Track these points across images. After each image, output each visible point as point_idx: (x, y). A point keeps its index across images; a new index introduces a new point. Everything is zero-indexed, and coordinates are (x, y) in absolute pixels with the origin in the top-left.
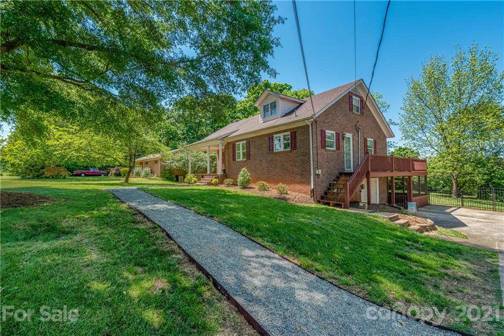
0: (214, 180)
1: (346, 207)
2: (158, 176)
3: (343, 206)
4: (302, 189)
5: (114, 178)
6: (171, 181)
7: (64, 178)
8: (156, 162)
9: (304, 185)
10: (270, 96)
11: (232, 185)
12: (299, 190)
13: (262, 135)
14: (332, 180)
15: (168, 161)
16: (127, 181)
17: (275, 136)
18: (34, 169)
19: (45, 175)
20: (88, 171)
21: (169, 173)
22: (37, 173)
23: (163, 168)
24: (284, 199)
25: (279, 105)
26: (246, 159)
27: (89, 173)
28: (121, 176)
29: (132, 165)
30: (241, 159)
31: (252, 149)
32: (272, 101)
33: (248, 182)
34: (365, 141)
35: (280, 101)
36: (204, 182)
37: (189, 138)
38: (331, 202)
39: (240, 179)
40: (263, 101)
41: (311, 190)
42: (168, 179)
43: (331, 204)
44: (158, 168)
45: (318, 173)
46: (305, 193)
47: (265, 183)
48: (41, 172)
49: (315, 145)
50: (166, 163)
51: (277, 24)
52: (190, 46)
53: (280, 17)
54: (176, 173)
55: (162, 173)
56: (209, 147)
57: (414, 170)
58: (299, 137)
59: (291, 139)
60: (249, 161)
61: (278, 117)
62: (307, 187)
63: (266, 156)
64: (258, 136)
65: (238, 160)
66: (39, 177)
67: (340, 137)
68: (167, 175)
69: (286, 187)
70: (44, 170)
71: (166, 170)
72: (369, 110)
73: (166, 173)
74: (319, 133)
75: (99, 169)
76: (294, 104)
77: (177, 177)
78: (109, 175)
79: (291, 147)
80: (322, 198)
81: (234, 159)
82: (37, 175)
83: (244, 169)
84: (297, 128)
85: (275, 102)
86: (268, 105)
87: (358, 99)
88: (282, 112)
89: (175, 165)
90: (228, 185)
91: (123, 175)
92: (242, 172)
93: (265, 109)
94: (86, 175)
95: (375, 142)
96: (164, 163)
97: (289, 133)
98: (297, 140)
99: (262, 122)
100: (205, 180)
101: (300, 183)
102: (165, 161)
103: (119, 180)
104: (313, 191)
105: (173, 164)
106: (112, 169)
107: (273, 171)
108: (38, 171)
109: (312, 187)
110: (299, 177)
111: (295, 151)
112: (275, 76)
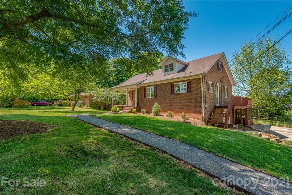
0: (133, 110)
1: (226, 128)
2: (88, 106)
3: (224, 127)
4: (196, 117)
5: (59, 107)
6: (96, 109)
7: (27, 107)
8: (86, 97)
9: (197, 114)
10: (169, 60)
11: (146, 113)
12: (194, 117)
13: (166, 83)
14: (211, 110)
15: (94, 97)
16: (73, 110)
17: (175, 84)
18: (7, 102)
19: (14, 105)
20: (39, 102)
21: (95, 105)
22: (9, 104)
23: (92, 101)
24: (187, 122)
25: (175, 65)
26: (154, 97)
27: (39, 103)
28: (62, 105)
29: (77, 100)
30: (150, 97)
31: (158, 91)
32: (171, 63)
33: (159, 111)
34: (224, 87)
35: (176, 63)
36: (126, 111)
37: (103, 83)
38: (216, 125)
39: (154, 109)
40: (164, 62)
41: (202, 117)
42: (94, 108)
43: (216, 126)
44: (88, 101)
45: (206, 107)
46: (198, 119)
47: (172, 112)
48: (11, 103)
49: (204, 90)
50: (94, 98)
51: (192, 16)
52: (126, 28)
53: (195, 13)
54: (100, 104)
55: (90, 104)
56: (128, 89)
57: (248, 105)
58: (193, 85)
59: (187, 86)
60: (156, 99)
61: (175, 73)
62: (200, 115)
63: (169, 96)
64: (163, 84)
65: (148, 98)
66: (10, 106)
67: (214, 85)
68: (94, 106)
69: (187, 115)
70: (13, 102)
71: (93, 102)
72: (225, 70)
73: (93, 105)
74: (206, 83)
75: (46, 101)
76: (183, 65)
77: (100, 107)
78: (53, 105)
79: (188, 91)
80: (208, 122)
81: (145, 97)
82: (9, 105)
83: (156, 103)
84: (191, 79)
85: (173, 64)
86: (168, 65)
87: (221, 63)
88: (177, 70)
89: (100, 99)
90: (144, 113)
91: (64, 105)
92: (155, 106)
93: (166, 67)
94: (37, 105)
95: (228, 88)
96: (93, 98)
97: (186, 82)
98: (192, 87)
99: (164, 75)
100: (126, 110)
101: (194, 113)
102: (93, 97)
103: (64, 109)
104: (204, 118)
105: (99, 99)
106: (55, 101)
107: (175, 105)
108: (9, 102)
109: (203, 115)
110: (193, 109)
111: (190, 93)
112: (183, 48)
